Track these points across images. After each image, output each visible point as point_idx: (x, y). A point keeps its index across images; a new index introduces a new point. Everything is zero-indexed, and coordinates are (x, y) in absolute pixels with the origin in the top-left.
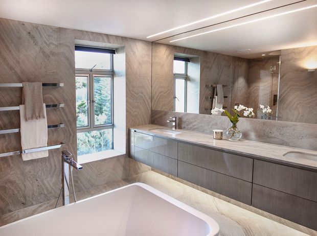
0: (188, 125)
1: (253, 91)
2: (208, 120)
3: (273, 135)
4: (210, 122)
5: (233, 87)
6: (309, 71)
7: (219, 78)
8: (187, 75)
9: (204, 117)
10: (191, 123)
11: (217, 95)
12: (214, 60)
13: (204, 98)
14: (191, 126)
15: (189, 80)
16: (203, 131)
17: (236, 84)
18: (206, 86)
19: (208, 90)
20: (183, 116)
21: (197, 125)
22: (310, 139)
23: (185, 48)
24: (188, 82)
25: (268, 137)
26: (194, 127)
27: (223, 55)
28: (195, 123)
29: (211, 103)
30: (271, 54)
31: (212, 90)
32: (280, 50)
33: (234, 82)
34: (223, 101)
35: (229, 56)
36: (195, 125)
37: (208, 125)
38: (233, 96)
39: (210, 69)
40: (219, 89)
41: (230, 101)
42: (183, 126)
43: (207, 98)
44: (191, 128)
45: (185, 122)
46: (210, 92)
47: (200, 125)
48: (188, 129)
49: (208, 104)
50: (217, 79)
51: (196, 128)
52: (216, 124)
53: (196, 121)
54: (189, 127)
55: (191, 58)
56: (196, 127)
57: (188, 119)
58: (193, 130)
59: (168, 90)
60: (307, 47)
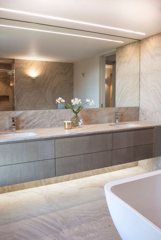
0: (27, 123)
2: (48, 115)
3: (92, 118)
4: (51, 116)
6: (32, 78)
9: (44, 112)
14: (31, 123)
16: (44, 127)
21: (38, 121)
22: (108, 117)
25: (90, 120)
26: (35, 124)
28: (35, 120)
36: (35, 122)
37: (49, 120)
42: (21, 125)
44: (31, 126)
45: (23, 121)
47: (41, 121)
48: (27, 128)
51: (36, 125)
52: (56, 117)
53: (36, 118)
56: (36, 124)
57: (27, 117)
58: (34, 127)
60: (30, 60)
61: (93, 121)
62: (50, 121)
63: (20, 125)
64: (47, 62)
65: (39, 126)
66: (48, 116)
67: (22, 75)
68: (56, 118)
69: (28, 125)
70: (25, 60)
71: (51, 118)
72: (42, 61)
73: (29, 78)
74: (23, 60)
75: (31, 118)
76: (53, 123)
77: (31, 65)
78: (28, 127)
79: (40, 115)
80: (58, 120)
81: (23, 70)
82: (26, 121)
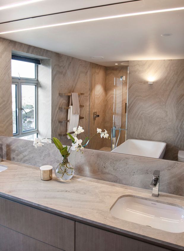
0: (18, 155)
1: (109, 98)
3: (107, 171)
5: (90, 95)
6: (149, 83)
7: (76, 85)
8: (38, 80)
10: (21, 153)
11: (72, 105)
12: (69, 65)
13: (57, 109)
14: (22, 156)
15: (41, 87)
17: (93, 92)
18: (59, 94)
19: (62, 99)
20: (11, 142)
21: (28, 155)
22: (141, 175)
23: (29, 47)
24: (39, 89)
27: (79, 60)
28: (26, 153)
29: (65, 114)
30: (122, 64)
31: (67, 99)
32: (128, 61)
33: (91, 89)
34: (79, 112)
35: (85, 61)
36: (26, 156)
37: (40, 156)
38: (91, 104)
39: (64, 75)
40: (75, 98)
41: (88, 110)
42: (13, 155)
43: (60, 109)
44: (21, 159)
45: (14, 151)
46: (64, 101)
47: (31, 156)
49: (63, 115)
50: (73, 86)
51: (27, 160)
52: (49, 155)
53: (26, 150)
54: (19, 157)
55: (42, 60)
56: (26, 158)
57: (17, 147)
58: (24, 162)
59: (4, 101)
60: (147, 61)
61: (109, 176)
62: (42, 158)
63: (11, 155)
64: (172, 60)
65: (29, 162)
66: (40, 151)
67: (137, 80)
68: (49, 157)
69: (18, 157)
70: (141, 61)
71: (44, 155)
72: (164, 60)
73: (146, 82)
74: (138, 61)
75: (22, 149)
76: (45, 163)
77: (149, 66)
78: (19, 160)
79: (31, 147)
80: (53, 160)
81: (138, 73)
82: (17, 151)
